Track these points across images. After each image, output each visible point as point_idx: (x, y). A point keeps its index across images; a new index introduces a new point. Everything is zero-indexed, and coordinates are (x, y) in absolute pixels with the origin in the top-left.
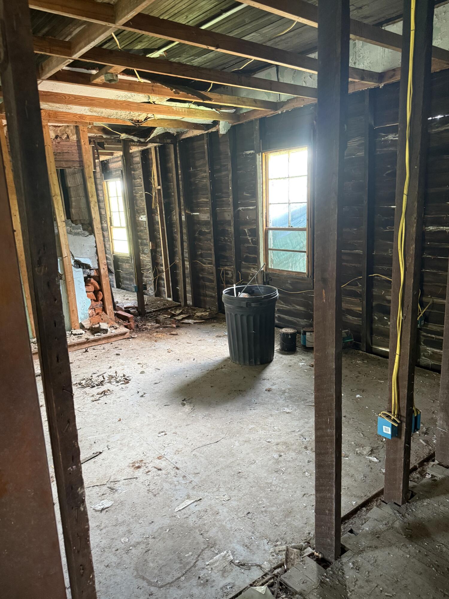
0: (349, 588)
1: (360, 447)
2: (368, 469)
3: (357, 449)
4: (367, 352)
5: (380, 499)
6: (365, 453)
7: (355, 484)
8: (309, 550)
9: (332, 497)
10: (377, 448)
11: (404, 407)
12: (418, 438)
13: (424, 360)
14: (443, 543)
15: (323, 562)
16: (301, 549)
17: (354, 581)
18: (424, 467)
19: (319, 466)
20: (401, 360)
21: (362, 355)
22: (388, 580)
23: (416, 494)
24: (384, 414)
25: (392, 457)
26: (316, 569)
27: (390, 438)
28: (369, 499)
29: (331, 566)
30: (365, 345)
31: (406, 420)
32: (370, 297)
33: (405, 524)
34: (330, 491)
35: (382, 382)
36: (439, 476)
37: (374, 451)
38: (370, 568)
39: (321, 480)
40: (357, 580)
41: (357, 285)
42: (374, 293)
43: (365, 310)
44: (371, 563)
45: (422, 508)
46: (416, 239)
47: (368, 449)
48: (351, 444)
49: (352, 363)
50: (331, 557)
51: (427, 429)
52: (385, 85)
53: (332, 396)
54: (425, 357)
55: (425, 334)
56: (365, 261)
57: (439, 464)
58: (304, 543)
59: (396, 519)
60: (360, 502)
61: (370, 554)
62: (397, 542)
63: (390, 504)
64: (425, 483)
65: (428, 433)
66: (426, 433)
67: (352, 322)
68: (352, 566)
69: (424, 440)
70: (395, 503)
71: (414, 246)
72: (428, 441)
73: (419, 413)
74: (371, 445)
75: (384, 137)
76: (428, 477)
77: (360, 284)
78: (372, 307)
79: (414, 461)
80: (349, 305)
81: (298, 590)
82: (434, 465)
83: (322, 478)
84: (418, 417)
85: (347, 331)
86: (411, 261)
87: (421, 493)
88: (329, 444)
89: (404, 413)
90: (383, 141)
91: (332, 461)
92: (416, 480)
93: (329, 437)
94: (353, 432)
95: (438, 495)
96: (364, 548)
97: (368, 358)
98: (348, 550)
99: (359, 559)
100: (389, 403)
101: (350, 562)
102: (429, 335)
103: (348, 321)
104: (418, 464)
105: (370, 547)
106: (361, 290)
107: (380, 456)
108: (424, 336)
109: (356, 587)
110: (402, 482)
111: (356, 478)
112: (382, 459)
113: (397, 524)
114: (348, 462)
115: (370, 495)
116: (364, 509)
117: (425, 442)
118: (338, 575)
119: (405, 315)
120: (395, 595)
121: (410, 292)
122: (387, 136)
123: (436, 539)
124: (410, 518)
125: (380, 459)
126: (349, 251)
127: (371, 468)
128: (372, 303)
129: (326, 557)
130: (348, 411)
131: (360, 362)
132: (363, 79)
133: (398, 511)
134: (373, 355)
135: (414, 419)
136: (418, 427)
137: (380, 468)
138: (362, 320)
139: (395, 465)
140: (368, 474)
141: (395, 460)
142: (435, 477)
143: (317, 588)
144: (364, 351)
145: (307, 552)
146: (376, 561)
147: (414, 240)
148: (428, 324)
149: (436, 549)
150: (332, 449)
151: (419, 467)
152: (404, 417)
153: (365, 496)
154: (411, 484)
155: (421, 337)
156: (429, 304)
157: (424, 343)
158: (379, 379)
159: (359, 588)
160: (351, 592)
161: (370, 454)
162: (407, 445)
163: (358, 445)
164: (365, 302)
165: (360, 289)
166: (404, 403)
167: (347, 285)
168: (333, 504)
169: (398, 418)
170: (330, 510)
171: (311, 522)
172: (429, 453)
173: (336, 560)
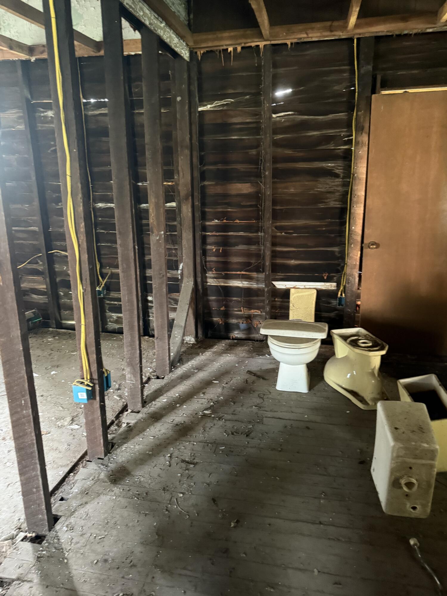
0: (66, 549)
1: (60, 419)
2: (71, 437)
3: (58, 423)
4: (57, 328)
5: (85, 460)
6: (66, 423)
7: (60, 455)
8: (22, 535)
9: (38, 474)
10: (77, 416)
11: (95, 371)
12: (113, 395)
13: (111, 326)
14: (140, 475)
15: (38, 539)
16: (12, 538)
17: (69, 541)
18: (120, 418)
19: (19, 449)
20: (87, 330)
21: (52, 332)
22: (100, 525)
23: (115, 444)
24: (78, 382)
25: (90, 418)
26: (31, 549)
27: (86, 402)
28: (75, 464)
29: (46, 539)
30: (54, 322)
31: (99, 382)
32: (52, 274)
33: (109, 472)
34: (34, 469)
35: (74, 353)
36: (132, 422)
37: (75, 419)
38: (82, 522)
39: (23, 462)
40: (72, 539)
41: (37, 263)
42: (56, 270)
43: (49, 287)
44: (83, 518)
45: (121, 454)
46: (84, 218)
47: (69, 419)
48: (52, 420)
49: (43, 342)
50: (44, 531)
51: (120, 385)
52: (36, 60)
53: (24, 377)
54: (112, 322)
55: (108, 302)
56: (42, 238)
57: (132, 412)
58: (15, 531)
59: (101, 471)
60: (67, 469)
61: (82, 511)
62: (104, 490)
63: (94, 461)
64: (122, 432)
65: (120, 388)
66: (119, 389)
67: (37, 301)
68: (66, 529)
69: (117, 396)
70: (99, 458)
71: (83, 224)
72: (121, 396)
73: (109, 373)
74: (71, 415)
75: (43, 112)
76: (124, 425)
77: (41, 261)
78: (56, 284)
79: (110, 416)
80: (33, 284)
81: (14, 577)
82: (128, 414)
83: (24, 460)
84: (109, 377)
85: (34, 310)
86: (83, 237)
87: (120, 441)
88: (26, 424)
89: (95, 376)
90: (43, 116)
91: (33, 440)
92: (114, 432)
93: (26, 418)
94: (52, 408)
95: (133, 438)
96: (76, 508)
97: (59, 334)
98: (61, 516)
99: (72, 520)
100: (81, 371)
101: (64, 527)
102: (112, 302)
103: (33, 301)
104: (115, 418)
105: (81, 505)
106: (42, 268)
107: (80, 422)
108: (108, 304)
109: (73, 545)
110: (102, 438)
111: (61, 449)
112: (82, 424)
113: (102, 476)
114: (50, 437)
115: (75, 460)
116: (72, 474)
117: (119, 397)
118: (54, 543)
119: (84, 288)
120: (107, 534)
121: (86, 266)
122: (46, 112)
123: (135, 473)
124: (112, 466)
125: (80, 425)
126: (23, 229)
127: (74, 436)
128: (55, 280)
129: (40, 533)
130: (45, 389)
131: (51, 339)
132: (11, 48)
133: (102, 464)
134: (63, 330)
135: (105, 379)
136: (109, 386)
137: (81, 433)
138: (48, 298)
139: (94, 424)
140: (71, 442)
141: (93, 421)
142: (129, 423)
143: (34, 566)
144: (54, 328)
145: (19, 538)
146: (87, 515)
147: (83, 219)
148: (110, 293)
149: (136, 481)
150: (30, 429)
151: (116, 420)
152: (96, 379)
153: (71, 462)
154: (110, 437)
155: (106, 305)
156: (109, 275)
157: (109, 310)
158: (72, 352)
159: (74, 545)
160: (67, 552)
161: (72, 423)
162: (102, 404)
163: (58, 419)
164: (48, 280)
165: (41, 266)
166: (94, 367)
167: (27, 263)
168: (39, 481)
169: (91, 382)
170: (38, 487)
171: (20, 509)
172: (123, 406)
173: (50, 530)
